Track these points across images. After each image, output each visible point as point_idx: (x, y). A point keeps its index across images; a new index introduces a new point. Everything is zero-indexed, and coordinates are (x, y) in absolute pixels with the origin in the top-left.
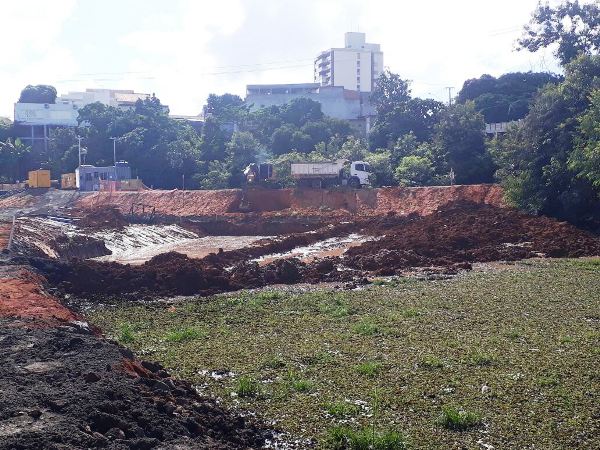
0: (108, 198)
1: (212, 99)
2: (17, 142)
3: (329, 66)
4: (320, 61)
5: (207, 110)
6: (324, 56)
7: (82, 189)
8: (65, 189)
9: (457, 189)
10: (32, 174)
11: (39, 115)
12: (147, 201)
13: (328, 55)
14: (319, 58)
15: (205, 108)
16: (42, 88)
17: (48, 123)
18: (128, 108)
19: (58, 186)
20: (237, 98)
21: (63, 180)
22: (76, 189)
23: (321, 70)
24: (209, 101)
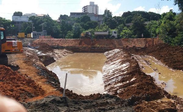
0: (42, 41)
1: (61, 16)
2: (13, 26)
3: (86, 9)
4: (84, 8)
5: (59, 19)
6: (85, 7)
7: (33, 38)
8: (28, 38)
9: (145, 39)
10: (19, 34)
11: (19, 19)
12: (53, 42)
13: (86, 7)
14: (83, 8)
15: (59, 18)
16: (19, 12)
17: (21, 21)
18: (41, 17)
19: (26, 37)
20: (67, 16)
21: (28, 36)
22: (32, 38)
23: (84, 10)
24: (60, 16)
